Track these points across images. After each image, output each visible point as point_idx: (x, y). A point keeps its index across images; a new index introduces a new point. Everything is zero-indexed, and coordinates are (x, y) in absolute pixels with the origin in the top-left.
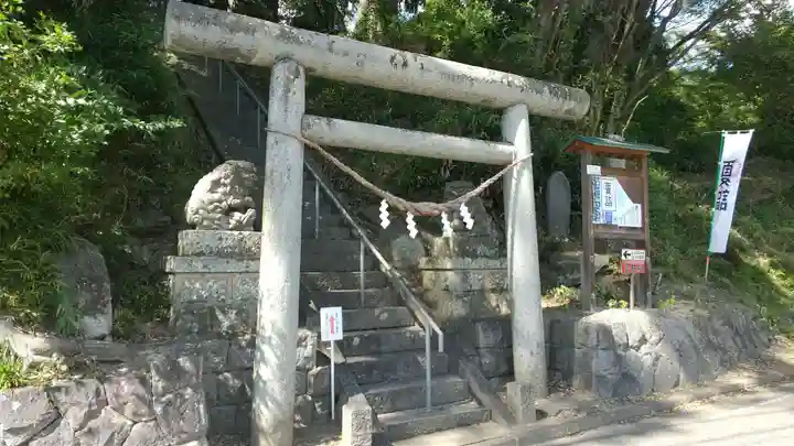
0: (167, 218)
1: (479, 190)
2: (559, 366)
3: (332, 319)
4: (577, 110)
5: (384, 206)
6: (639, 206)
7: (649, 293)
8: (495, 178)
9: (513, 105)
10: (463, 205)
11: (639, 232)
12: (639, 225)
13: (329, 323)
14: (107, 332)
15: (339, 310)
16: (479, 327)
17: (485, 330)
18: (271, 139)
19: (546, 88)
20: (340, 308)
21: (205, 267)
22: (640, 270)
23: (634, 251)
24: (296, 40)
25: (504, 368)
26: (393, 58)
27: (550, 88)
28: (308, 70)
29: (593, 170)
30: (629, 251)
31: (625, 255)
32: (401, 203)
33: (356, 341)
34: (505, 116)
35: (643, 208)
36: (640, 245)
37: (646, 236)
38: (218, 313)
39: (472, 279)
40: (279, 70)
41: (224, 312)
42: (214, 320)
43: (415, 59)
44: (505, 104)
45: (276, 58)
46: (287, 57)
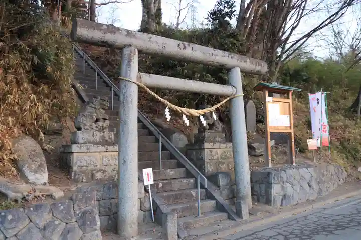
2: (255, 193)
3: (148, 175)
4: (262, 70)
6: (289, 116)
11: (289, 129)
12: (289, 126)
14: (46, 182)
16: (220, 176)
17: (222, 177)
19: (248, 60)
20: (151, 169)
21: (88, 149)
24: (134, 37)
25: (231, 195)
26: (179, 45)
27: (250, 60)
28: (140, 52)
29: (268, 99)
33: (161, 185)
37: (292, 131)
38: (94, 172)
39: (213, 154)
40: (126, 52)
41: (97, 172)
42: (93, 175)
43: (189, 46)
44: (230, 67)
45: (125, 46)
46: (130, 45)
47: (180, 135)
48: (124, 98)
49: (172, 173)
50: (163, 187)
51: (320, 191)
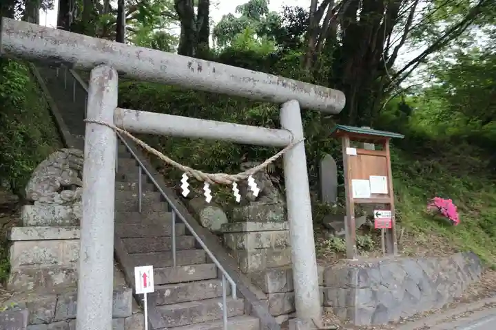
0: (16, 197)
1: (264, 165)
2: (330, 303)
3: (145, 276)
4: (336, 105)
5: (185, 178)
6: (385, 177)
7: (395, 243)
8: (276, 156)
9: (288, 100)
10: (250, 177)
11: (386, 197)
12: (386, 192)
13: (143, 279)
15: (150, 268)
16: (268, 276)
17: (272, 278)
18: (88, 128)
19: (312, 89)
20: (152, 267)
21: (39, 235)
22: (388, 227)
23: (384, 212)
24: (111, 51)
25: (288, 308)
26: (190, 64)
27: (315, 89)
28: (122, 75)
29: (351, 151)
30: (380, 212)
31: (377, 214)
32: (199, 174)
33: (168, 293)
34: (283, 110)
35: (388, 180)
36: (387, 206)
37: (391, 200)
38: (50, 273)
39: (263, 239)
40: (96, 74)
41: (56, 273)
42: (48, 278)
43: (209, 65)
44: (282, 100)
45: (95, 65)
46: (103, 63)
47: (215, 210)
48: (90, 150)
49: (192, 271)
50: (172, 295)
51: (439, 296)
